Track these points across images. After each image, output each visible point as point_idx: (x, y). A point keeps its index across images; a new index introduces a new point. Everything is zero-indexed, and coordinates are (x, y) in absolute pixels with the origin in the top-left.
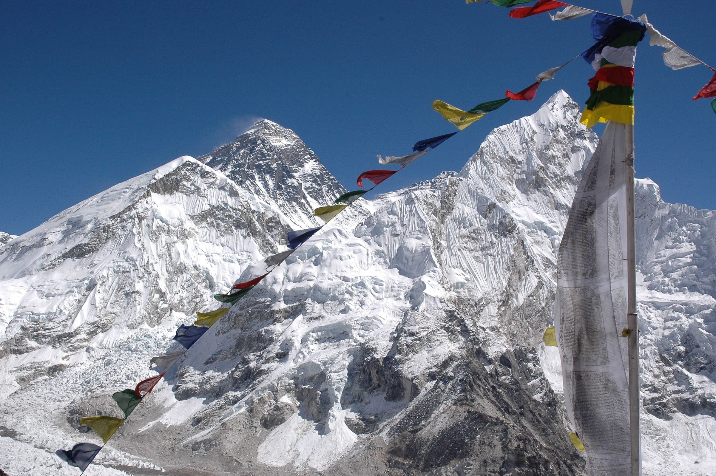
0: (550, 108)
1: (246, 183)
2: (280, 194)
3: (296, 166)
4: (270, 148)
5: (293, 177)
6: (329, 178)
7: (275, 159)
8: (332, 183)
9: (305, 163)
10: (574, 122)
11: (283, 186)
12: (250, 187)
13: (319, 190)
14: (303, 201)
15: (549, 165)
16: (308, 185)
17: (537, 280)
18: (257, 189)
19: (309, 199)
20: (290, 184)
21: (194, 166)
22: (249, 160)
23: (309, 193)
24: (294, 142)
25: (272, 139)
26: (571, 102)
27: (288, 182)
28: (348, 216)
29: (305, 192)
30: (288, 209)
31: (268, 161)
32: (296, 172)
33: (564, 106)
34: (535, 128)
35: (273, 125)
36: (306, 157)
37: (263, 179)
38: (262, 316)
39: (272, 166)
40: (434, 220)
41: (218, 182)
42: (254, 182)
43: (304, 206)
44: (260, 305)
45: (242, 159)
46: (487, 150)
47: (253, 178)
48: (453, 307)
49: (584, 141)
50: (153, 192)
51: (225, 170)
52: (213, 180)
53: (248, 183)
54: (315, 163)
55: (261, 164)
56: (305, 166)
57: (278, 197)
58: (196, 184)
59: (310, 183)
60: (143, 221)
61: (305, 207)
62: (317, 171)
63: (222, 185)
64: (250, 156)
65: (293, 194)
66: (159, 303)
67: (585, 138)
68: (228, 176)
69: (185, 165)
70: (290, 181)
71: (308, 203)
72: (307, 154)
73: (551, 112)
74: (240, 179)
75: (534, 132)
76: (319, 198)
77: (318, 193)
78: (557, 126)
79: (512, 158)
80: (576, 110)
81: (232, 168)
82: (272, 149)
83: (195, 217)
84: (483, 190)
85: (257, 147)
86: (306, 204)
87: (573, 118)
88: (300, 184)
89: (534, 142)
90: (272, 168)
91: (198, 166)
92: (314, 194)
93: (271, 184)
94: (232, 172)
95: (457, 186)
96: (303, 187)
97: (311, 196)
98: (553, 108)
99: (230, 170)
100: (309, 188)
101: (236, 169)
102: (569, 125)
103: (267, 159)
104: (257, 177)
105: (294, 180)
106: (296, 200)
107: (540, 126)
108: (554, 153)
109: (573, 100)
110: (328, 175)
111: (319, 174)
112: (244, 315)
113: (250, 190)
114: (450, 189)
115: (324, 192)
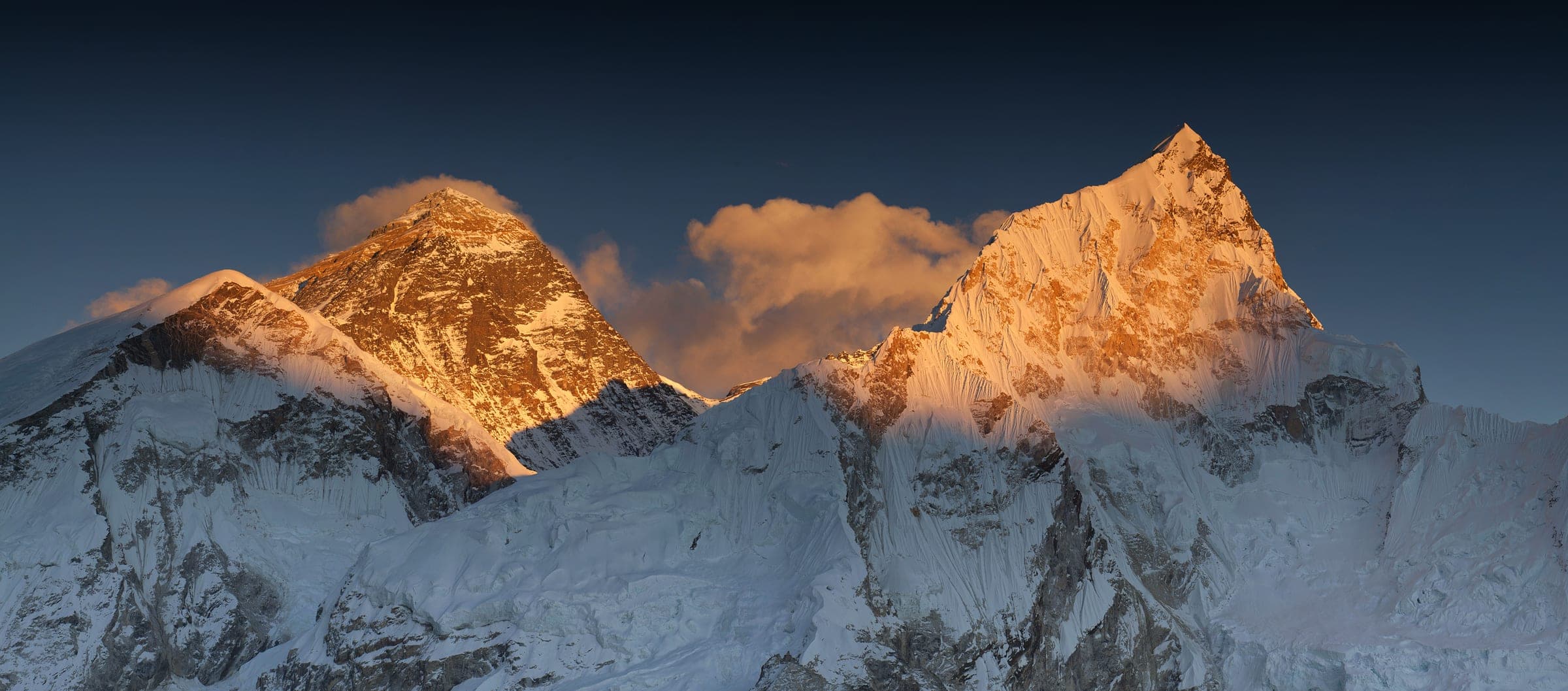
0: (1155, 167)
1: (392, 346)
2: (480, 378)
3: (523, 306)
4: (457, 259)
5: (515, 334)
6: (610, 341)
7: (471, 287)
8: (615, 351)
9: (548, 301)
10: (1212, 201)
11: (489, 357)
12: (401, 358)
13: (583, 369)
14: (540, 395)
15: (1149, 306)
16: (554, 354)
17: (1112, 592)
18: (419, 361)
19: (555, 391)
20: (506, 352)
21: (247, 296)
22: (401, 288)
23: (555, 375)
24: (520, 245)
25: (464, 238)
26: (1208, 154)
27: (500, 346)
28: (657, 435)
29: (544, 371)
30: (497, 414)
31: (449, 292)
32: (523, 323)
33: (1189, 163)
34: (1116, 213)
35: (466, 202)
36: (550, 286)
37: (435, 335)
38: (394, 677)
39: (460, 306)
40: (852, 435)
41: (307, 338)
42: (413, 344)
43: (542, 407)
44: (390, 648)
45: (381, 286)
46: (994, 265)
47: (409, 333)
48: (891, 654)
49: (1239, 249)
50: (134, 361)
51: (338, 311)
52: (296, 332)
53: (396, 346)
54: (575, 301)
55: (432, 299)
56: (548, 307)
57: (475, 384)
58: (248, 341)
59: (560, 351)
60: (101, 436)
61: (543, 412)
62: (578, 321)
63: (320, 345)
64: (405, 280)
65: (514, 376)
66: (132, 648)
67: (1241, 242)
68: (342, 328)
69: (223, 292)
70: (506, 344)
71: (551, 399)
72: (556, 277)
73: (1157, 175)
74: (376, 337)
75: (1114, 223)
76: (581, 389)
77: (580, 378)
78: (1172, 211)
79: (1055, 284)
80: (1218, 175)
81: (355, 308)
82: (463, 261)
83: (242, 428)
84: (980, 363)
85: (422, 256)
86: (547, 405)
87: (1210, 192)
88: (533, 354)
89: (1114, 249)
90: (461, 311)
91: (258, 296)
92: (569, 379)
93: (457, 349)
94: (355, 318)
95: (914, 352)
96: (540, 359)
97: (560, 385)
98: (1161, 168)
99: (350, 313)
100: (555, 363)
101: (366, 310)
102: (1200, 208)
103: (449, 287)
104: (420, 331)
105: (519, 343)
106: (521, 393)
107: (1128, 208)
108: (1162, 278)
109: (1213, 151)
110: (607, 331)
111: (583, 328)
112: (347, 676)
113: (400, 365)
114: (897, 357)
115: (596, 375)
